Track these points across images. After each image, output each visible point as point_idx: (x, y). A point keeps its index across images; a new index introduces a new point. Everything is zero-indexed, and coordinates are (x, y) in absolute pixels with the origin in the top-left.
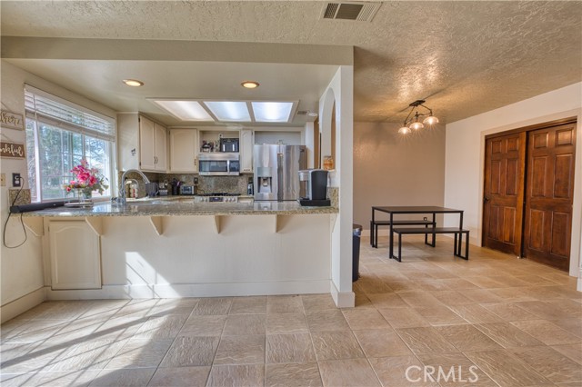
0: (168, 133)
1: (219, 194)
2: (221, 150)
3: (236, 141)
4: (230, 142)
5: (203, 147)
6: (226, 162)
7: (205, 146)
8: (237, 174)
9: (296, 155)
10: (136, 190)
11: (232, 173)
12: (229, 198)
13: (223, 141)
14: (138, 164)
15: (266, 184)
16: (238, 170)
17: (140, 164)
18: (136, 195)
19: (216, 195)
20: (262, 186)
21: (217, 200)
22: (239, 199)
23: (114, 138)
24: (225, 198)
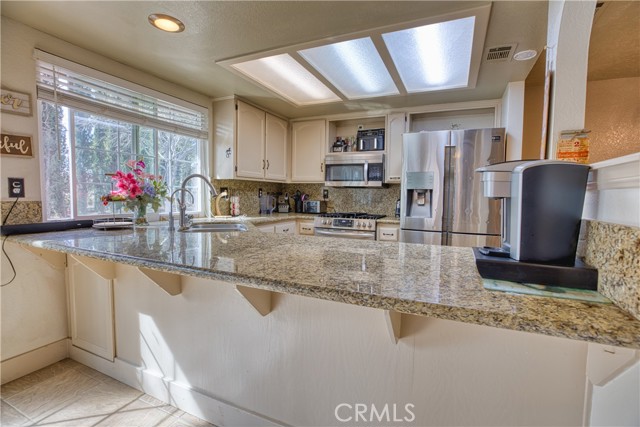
0: (290, 128)
1: (349, 216)
2: (358, 149)
3: (380, 133)
4: (373, 135)
5: (335, 146)
6: (363, 165)
7: (339, 144)
8: (379, 184)
9: (485, 147)
10: (237, 205)
11: (371, 184)
12: (362, 221)
13: (362, 134)
14: (233, 169)
15: (422, 202)
16: (381, 178)
17: (236, 170)
18: (237, 211)
19: (344, 216)
20: (414, 206)
21: (344, 224)
22: (377, 223)
23: (206, 134)
24: (356, 221)
